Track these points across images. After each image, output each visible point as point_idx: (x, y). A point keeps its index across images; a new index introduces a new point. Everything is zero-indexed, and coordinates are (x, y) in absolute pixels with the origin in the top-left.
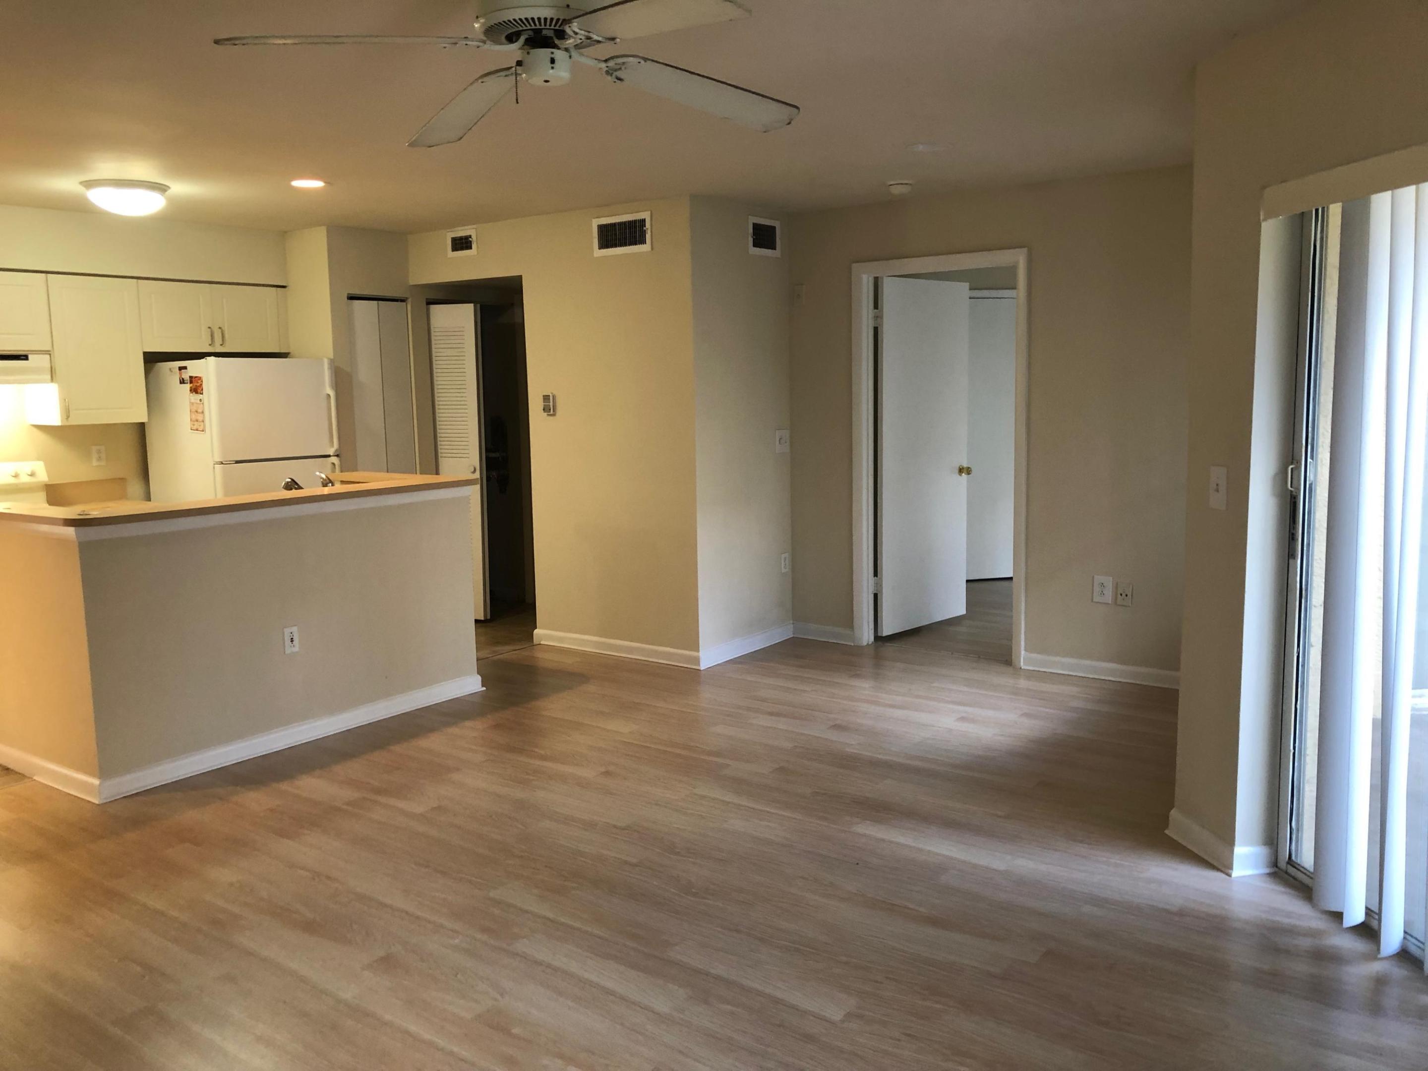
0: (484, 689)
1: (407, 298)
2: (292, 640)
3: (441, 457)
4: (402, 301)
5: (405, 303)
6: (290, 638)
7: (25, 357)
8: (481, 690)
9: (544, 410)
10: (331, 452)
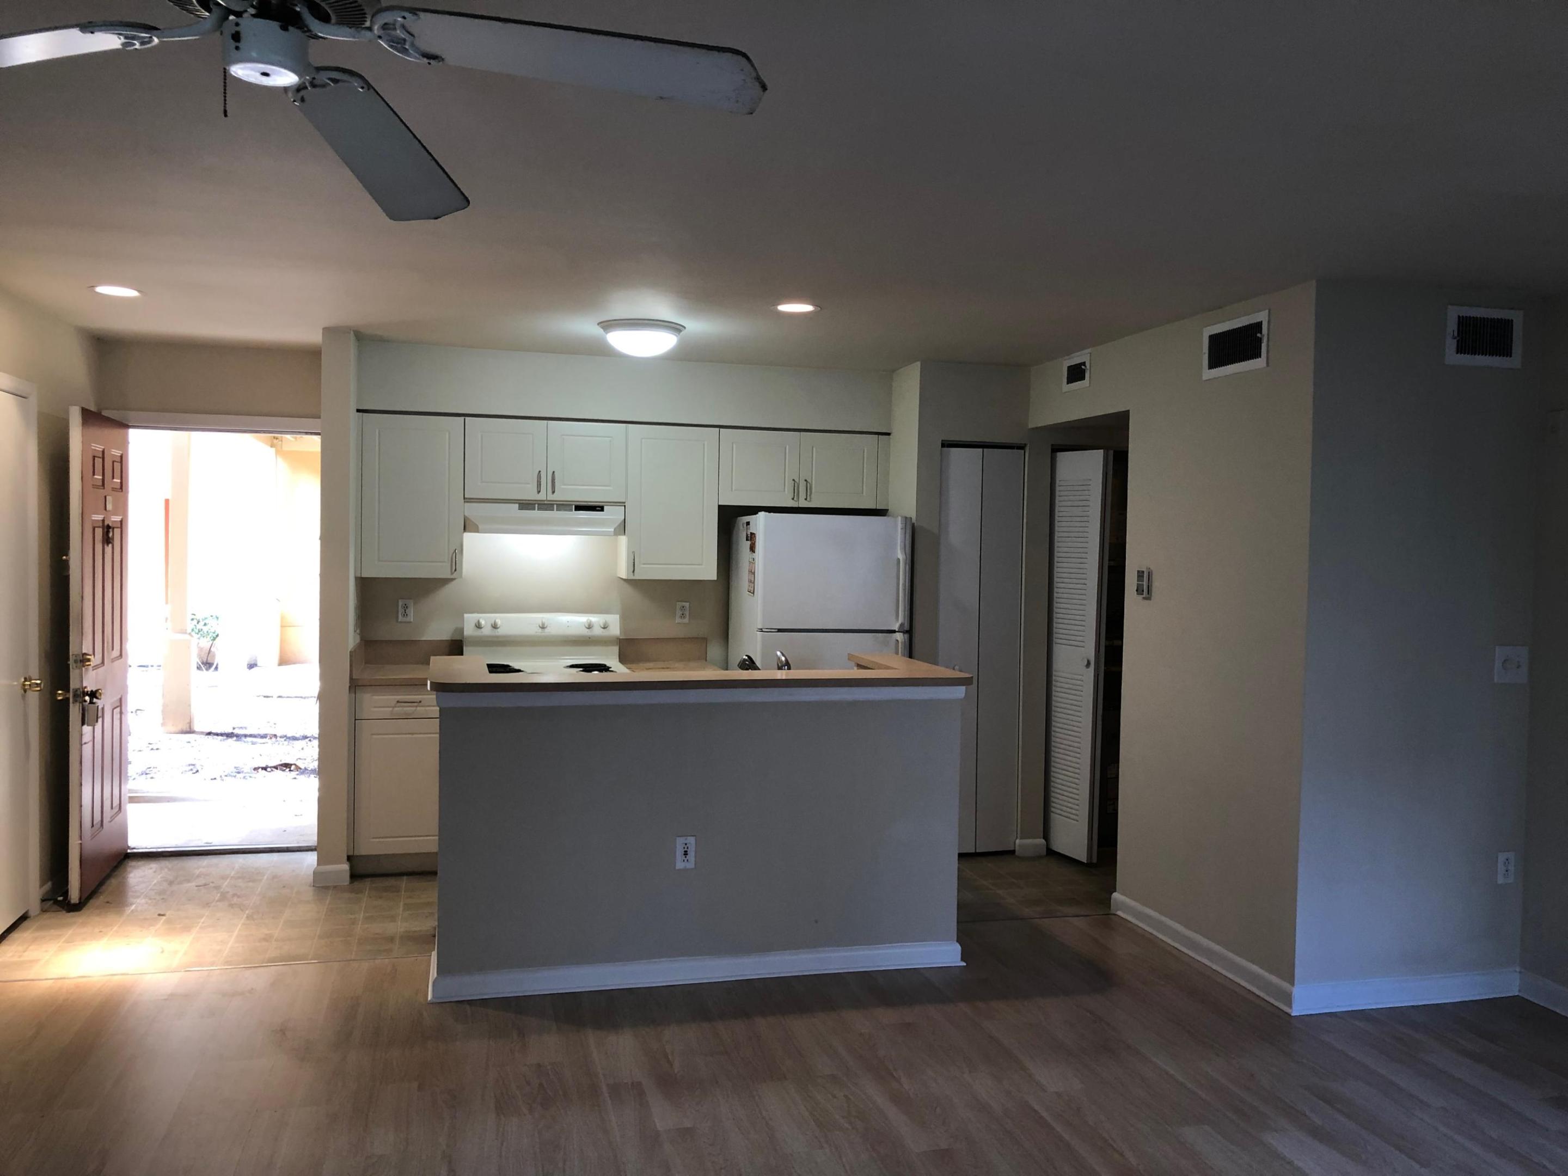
0: (964, 964)
1: (1025, 445)
2: (686, 853)
3: (1056, 643)
4: (1021, 447)
5: (1023, 451)
6: (684, 850)
7: (601, 509)
8: (958, 965)
9: (1137, 590)
10: (896, 628)
